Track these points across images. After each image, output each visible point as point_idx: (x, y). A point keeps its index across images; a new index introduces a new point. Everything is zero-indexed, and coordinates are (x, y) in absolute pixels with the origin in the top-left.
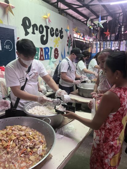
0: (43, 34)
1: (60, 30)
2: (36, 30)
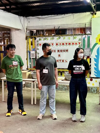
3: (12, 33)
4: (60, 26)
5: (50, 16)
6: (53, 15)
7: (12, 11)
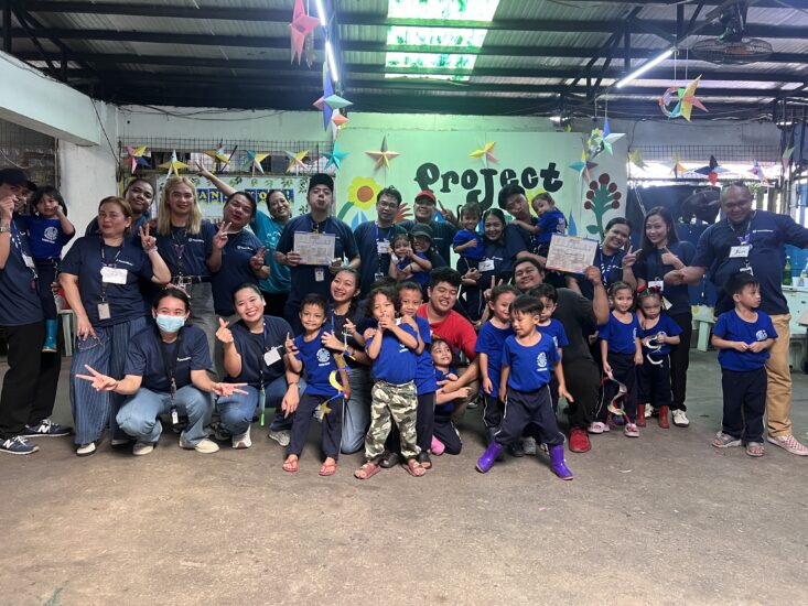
0: (475, 188)
1: (542, 171)
2: (453, 182)
3: (62, 155)
4: (238, 143)
5: (206, 109)
6: (213, 109)
7: (69, 79)
